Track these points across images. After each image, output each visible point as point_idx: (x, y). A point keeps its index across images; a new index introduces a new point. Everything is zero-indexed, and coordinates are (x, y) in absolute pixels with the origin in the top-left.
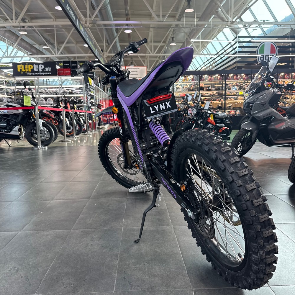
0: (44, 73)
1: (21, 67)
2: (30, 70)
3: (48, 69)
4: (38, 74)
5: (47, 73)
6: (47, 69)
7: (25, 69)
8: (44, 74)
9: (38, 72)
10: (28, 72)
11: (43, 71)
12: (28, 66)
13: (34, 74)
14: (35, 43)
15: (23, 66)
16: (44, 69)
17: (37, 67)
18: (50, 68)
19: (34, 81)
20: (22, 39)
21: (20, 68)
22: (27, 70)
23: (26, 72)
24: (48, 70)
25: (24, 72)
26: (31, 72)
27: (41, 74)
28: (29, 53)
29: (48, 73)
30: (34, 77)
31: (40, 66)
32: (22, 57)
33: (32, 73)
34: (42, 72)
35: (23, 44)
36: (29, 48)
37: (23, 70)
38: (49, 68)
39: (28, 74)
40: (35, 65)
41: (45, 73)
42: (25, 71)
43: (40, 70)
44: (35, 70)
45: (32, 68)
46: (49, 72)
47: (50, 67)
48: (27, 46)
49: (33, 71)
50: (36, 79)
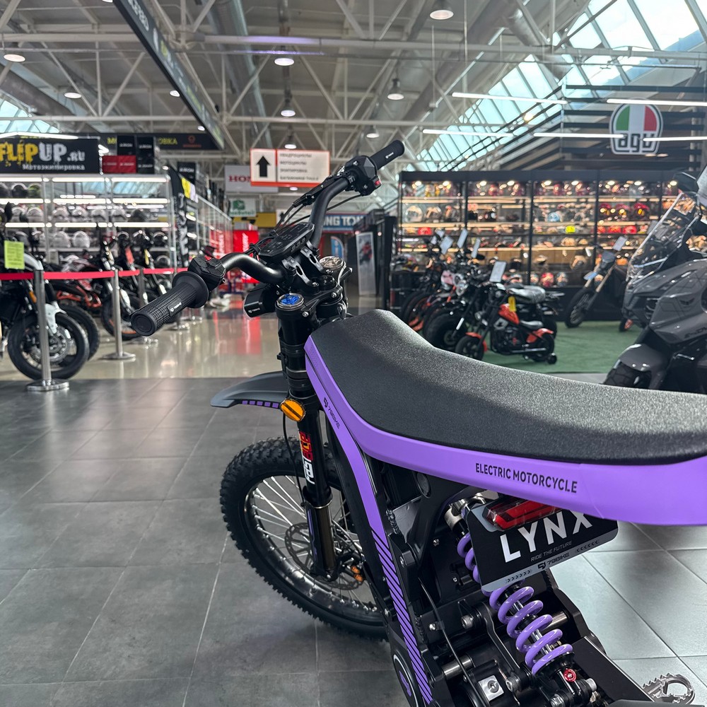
0: (66, 166)
1: (6, 149)
2: (29, 158)
3: (76, 155)
4: (51, 167)
5: (74, 167)
6: (73, 157)
7: (15, 153)
8: (66, 168)
9: (51, 162)
10: (24, 162)
11: (64, 159)
12: (24, 147)
13: (39, 167)
14: (47, 84)
15: (10, 148)
16: (67, 155)
17: (49, 151)
18: (83, 154)
19: (40, 186)
20: (10, 72)
21: (4, 152)
22: (21, 158)
23: (19, 163)
24: (76, 160)
25: (14, 163)
26: (33, 163)
27: (59, 167)
28: (32, 108)
29: (78, 167)
30: (40, 175)
31: (57, 146)
32: (12, 120)
33: (35, 167)
34: (61, 163)
35: (14, 85)
36: (31, 96)
37: (13, 158)
38: (80, 153)
39: (25, 167)
40: (42, 146)
41: (70, 167)
42: (18, 161)
43: (57, 158)
44: (43, 157)
45: (35, 152)
46: (78, 163)
47: (81, 151)
48: (25, 91)
49: (36, 160)
50: (46, 180)
